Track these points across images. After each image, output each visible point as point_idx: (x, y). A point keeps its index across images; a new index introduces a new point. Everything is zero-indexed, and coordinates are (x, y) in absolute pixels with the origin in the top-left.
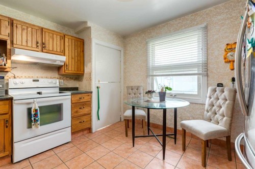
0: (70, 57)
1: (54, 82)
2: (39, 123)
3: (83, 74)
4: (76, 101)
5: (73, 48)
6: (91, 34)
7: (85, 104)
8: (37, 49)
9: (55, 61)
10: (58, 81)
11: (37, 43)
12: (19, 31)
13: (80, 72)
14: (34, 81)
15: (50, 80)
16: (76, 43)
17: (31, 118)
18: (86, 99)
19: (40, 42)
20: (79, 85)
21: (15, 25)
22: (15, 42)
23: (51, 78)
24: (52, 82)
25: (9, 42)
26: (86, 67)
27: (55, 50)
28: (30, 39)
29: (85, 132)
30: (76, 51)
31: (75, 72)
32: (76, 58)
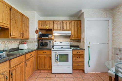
0: (74, 31)
1: (68, 43)
2: (58, 61)
3: (81, 39)
4: (75, 54)
5: (75, 26)
6: (84, 16)
7: (81, 56)
8: (61, 30)
9: (67, 34)
10: (69, 42)
11: (61, 27)
12: (56, 24)
13: (79, 38)
14: (61, 42)
15: (66, 42)
16: (77, 23)
17: (56, 58)
18: (81, 53)
19: (62, 27)
20: (80, 45)
21: (54, 22)
22: (54, 29)
23: (67, 41)
24: (67, 43)
25: (53, 29)
26: (82, 35)
27: (67, 29)
28: (58, 26)
29: (81, 71)
30: (77, 27)
31: (76, 38)
32: (77, 31)
